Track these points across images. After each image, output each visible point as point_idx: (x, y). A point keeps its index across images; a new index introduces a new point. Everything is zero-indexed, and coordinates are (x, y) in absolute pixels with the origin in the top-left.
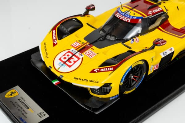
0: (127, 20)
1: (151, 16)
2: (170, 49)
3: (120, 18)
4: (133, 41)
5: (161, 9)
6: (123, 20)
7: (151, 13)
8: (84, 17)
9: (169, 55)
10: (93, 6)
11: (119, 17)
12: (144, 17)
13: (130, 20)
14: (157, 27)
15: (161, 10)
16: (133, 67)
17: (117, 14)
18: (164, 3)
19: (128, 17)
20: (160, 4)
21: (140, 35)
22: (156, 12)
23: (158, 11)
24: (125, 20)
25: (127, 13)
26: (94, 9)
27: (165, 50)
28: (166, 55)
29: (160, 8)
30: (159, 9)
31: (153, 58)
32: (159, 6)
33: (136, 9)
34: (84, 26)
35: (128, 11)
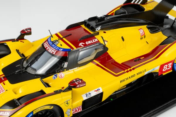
0: (52, 51)
1: (82, 49)
2: (96, 90)
3: (47, 48)
4: (55, 77)
5: (96, 40)
6: (49, 51)
7: (82, 44)
8: (18, 42)
9: (94, 96)
10: (29, 30)
11: (45, 47)
12: (71, 50)
13: (55, 52)
14: (91, 61)
15: (97, 42)
16: (34, 113)
17: (45, 43)
18: (105, 32)
19: (54, 48)
20: (98, 34)
21: (65, 70)
22: (89, 44)
23: (92, 42)
24: (50, 51)
25: (55, 43)
26: (30, 33)
27: (90, 91)
28: (90, 97)
29: (96, 38)
30: (95, 41)
31: (69, 101)
32: (96, 36)
33: (66, 39)
34: (12, 53)
35: (57, 41)
